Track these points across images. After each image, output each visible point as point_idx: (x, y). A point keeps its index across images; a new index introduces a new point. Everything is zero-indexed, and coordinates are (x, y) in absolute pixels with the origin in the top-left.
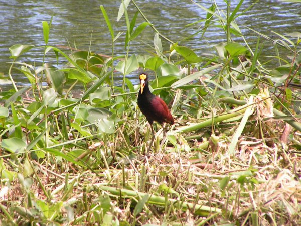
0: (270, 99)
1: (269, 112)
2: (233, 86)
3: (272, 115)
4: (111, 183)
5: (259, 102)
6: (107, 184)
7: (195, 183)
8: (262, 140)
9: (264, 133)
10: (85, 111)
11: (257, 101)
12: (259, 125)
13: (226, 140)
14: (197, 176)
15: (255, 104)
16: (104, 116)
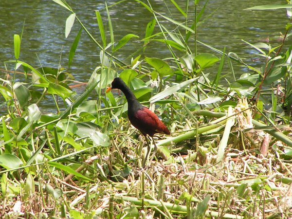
0: (249, 110)
1: (249, 123)
2: (200, 100)
3: (251, 126)
4: (130, 194)
5: (239, 113)
6: (126, 194)
7: (210, 191)
8: (244, 152)
9: (245, 145)
10: (73, 125)
11: (237, 112)
12: (240, 137)
13: (212, 152)
14: (211, 184)
15: (235, 115)
16: (92, 130)
